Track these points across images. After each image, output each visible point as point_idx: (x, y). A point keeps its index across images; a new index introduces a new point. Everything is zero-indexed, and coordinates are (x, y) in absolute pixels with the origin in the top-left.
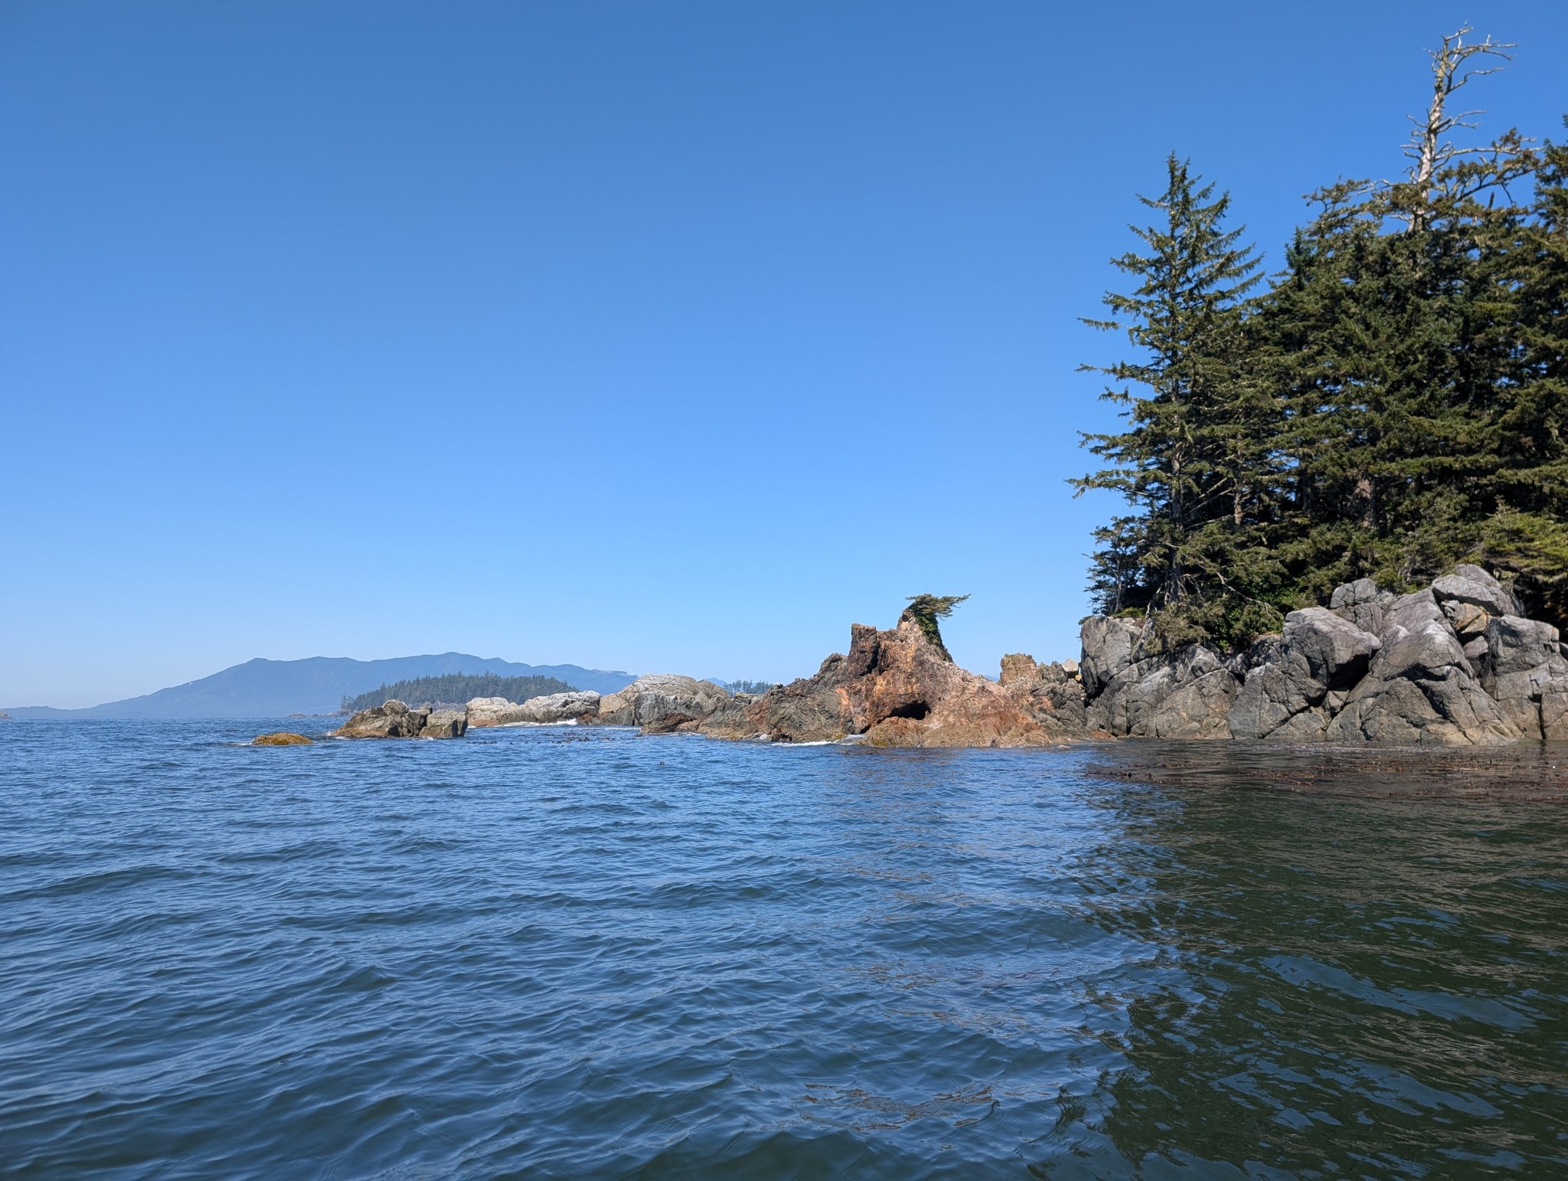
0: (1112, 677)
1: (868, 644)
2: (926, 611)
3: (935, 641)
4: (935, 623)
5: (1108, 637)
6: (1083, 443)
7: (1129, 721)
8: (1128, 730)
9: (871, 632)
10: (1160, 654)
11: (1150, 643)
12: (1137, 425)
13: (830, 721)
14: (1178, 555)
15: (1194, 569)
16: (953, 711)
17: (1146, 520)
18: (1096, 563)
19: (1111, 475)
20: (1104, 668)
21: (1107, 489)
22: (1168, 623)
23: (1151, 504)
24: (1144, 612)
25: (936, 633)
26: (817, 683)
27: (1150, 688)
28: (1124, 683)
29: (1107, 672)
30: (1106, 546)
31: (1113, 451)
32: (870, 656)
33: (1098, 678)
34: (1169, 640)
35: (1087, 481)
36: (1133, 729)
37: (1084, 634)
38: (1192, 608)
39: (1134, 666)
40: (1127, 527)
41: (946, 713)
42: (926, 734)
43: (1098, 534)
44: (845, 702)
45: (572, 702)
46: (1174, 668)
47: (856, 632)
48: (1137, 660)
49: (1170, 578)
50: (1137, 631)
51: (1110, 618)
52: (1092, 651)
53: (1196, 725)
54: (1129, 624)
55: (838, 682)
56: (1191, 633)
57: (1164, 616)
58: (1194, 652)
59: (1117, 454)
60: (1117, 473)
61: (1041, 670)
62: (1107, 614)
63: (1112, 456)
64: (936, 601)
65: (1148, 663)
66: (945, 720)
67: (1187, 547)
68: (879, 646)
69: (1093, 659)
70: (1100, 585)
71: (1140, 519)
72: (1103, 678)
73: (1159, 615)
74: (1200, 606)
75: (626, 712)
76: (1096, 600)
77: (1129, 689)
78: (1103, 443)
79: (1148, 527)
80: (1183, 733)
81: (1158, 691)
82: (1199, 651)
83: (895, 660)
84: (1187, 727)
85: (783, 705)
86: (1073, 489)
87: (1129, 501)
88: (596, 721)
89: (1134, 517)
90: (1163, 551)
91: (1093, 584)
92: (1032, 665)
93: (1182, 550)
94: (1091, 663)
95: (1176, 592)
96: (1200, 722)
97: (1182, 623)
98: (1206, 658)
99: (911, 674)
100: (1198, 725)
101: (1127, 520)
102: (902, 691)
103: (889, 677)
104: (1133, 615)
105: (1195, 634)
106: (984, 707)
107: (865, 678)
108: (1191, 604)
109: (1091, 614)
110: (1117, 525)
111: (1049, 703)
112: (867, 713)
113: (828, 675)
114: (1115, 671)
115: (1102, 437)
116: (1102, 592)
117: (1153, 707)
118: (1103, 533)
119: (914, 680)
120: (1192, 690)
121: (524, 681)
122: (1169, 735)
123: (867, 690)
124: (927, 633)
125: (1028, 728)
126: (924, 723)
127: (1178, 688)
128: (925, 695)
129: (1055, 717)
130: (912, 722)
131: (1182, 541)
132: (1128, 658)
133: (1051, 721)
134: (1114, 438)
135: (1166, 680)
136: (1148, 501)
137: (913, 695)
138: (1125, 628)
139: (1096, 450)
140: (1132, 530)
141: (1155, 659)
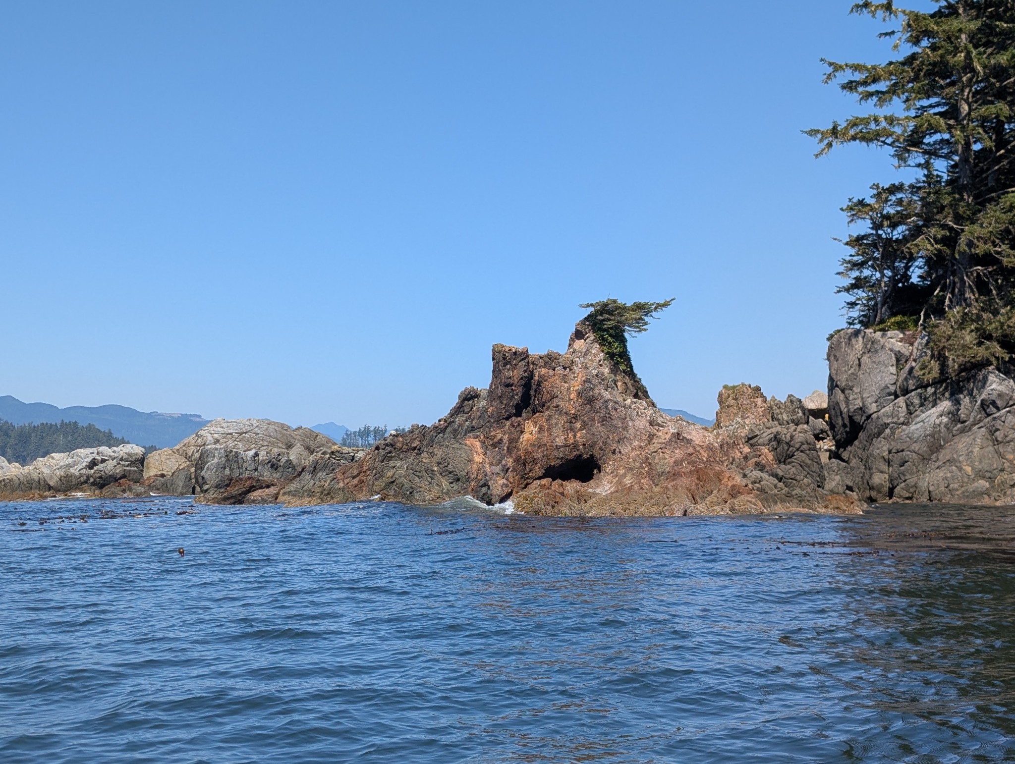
0: (869, 417)
1: (516, 374)
2: (607, 325)
3: (622, 367)
4: (623, 341)
5: (865, 359)
6: (829, 77)
7: (891, 481)
8: (891, 494)
9: (523, 356)
10: (936, 383)
11: (923, 367)
12: (908, 50)
13: (456, 486)
14: (963, 239)
15: (987, 259)
16: (631, 469)
17: (920, 188)
18: (853, 251)
19: (868, 123)
20: (858, 403)
21: (864, 144)
22: (949, 338)
23: (927, 165)
24: (916, 322)
25: (624, 356)
26: (444, 430)
27: (921, 432)
28: (886, 425)
29: (862, 409)
30: (864, 227)
31: (872, 88)
32: (519, 391)
33: (850, 418)
34: (950, 362)
35: (834, 131)
36: (896, 490)
37: (833, 354)
38: (985, 316)
39: (901, 400)
40: (893, 198)
41: (621, 471)
42: (590, 502)
43: (851, 209)
44: (478, 459)
45: (103, 461)
46: (958, 402)
47: (499, 356)
48: (906, 392)
49: (954, 273)
50: (905, 349)
51: (869, 331)
52: (842, 380)
53: (983, 484)
54: (894, 340)
55: (473, 429)
56: (981, 353)
57: (944, 328)
58: (985, 379)
59: (878, 92)
60: (876, 120)
61: (771, 408)
62: (866, 325)
63: (870, 95)
64: (624, 308)
65: (920, 395)
66: (620, 483)
67: (976, 227)
68: (531, 377)
69: (843, 391)
70: (858, 284)
71: (912, 186)
72: (858, 418)
73: (937, 326)
74: (995, 313)
75: (182, 476)
76: (852, 305)
77: (893, 433)
78: (858, 76)
79: (922, 199)
80: (965, 495)
81: (932, 435)
82: (991, 378)
83: (553, 397)
84: (971, 488)
85: (392, 464)
86: (815, 144)
87: (895, 161)
88: (139, 489)
89: (902, 185)
90: (941, 233)
91: (847, 282)
92: (759, 401)
93: (969, 231)
94: (840, 397)
95: (962, 293)
96: (991, 479)
97: (969, 337)
98: (1001, 388)
99: (575, 417)
100: (987, 485)
101: (894, 189)
102: (560, 441)
103: (543, 421)
104: (901, 327)
105: (986, 354)
106: (677, 463)
107: (508, 423)
108: (983, 309)
109: (845, 326)
110: (878, 195)
111: (770, 456)
112: (510, 474)
113: (459, 419)
114: (873, 408)
115: (857, 68)
116: (861, 293)
117: (925, 459)
118: (858, 208)
119: (578, 425)
120: (980, 433)
121: (49, 429)
122: (947, 499)
123: (511, 441)
124: (611, 356)
125: (735, 492)
126: (590, 488)
127: (962, 431)
128: (592, 446)
129: (776, 476)
130: (572, 486)
131: (969, 218)
132: (892, 389)
133: (768, 481)
134: (874, 68)
135: (945, 419)
136: (923, 161)
137: (575, 446)
138: (888, 346)
139: (850, 86)
140: (900, 202)
141: (931, 390)
